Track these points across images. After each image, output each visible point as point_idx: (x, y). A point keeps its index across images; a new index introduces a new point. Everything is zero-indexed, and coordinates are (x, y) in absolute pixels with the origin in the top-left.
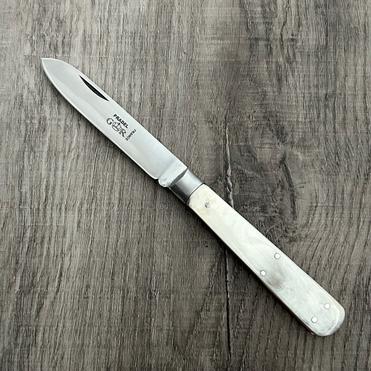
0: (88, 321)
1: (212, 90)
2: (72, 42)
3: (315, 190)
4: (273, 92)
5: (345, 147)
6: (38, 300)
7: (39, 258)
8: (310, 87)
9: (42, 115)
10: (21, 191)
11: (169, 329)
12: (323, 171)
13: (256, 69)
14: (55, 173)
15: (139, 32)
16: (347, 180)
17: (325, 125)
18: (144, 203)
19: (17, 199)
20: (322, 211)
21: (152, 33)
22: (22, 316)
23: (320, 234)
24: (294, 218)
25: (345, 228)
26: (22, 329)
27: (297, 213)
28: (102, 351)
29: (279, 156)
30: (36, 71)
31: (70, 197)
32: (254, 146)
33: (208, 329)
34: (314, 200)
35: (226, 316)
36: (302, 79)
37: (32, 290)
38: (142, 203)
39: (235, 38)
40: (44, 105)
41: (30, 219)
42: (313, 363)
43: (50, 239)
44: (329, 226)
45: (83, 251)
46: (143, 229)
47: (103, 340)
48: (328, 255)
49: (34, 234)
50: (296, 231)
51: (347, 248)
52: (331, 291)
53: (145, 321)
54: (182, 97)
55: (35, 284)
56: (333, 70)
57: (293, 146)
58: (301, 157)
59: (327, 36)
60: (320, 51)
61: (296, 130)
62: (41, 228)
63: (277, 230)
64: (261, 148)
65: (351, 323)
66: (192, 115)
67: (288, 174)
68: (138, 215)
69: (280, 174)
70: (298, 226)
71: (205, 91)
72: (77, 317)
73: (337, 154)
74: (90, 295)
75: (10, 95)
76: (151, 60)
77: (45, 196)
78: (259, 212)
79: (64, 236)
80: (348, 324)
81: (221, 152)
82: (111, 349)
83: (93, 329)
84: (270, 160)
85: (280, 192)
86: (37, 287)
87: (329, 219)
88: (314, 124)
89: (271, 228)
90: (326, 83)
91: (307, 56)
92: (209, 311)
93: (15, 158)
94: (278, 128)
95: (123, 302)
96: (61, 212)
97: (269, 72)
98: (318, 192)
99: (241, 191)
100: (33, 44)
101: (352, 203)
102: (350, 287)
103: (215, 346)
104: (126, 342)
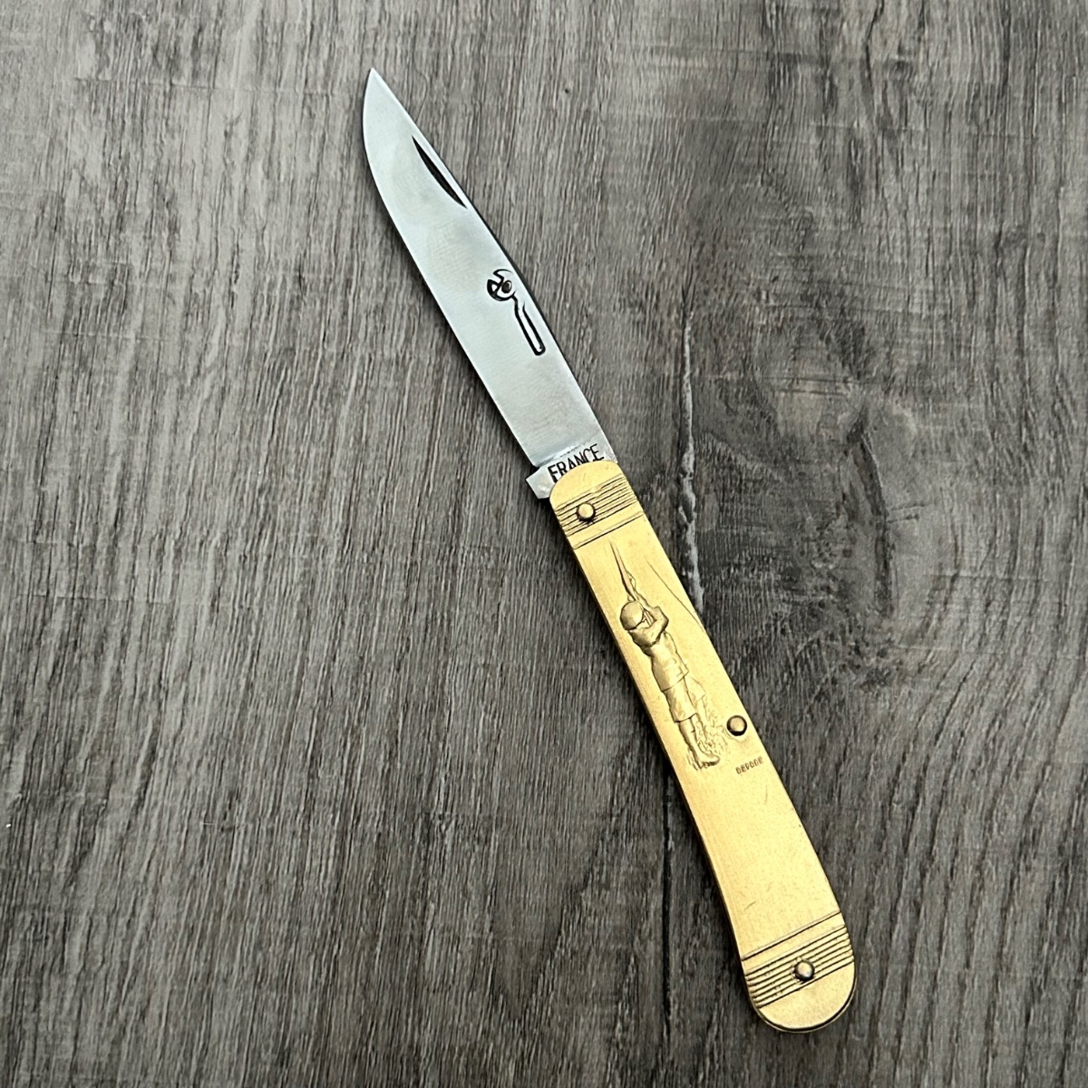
0: (228, 902)
1: (647, 206)
2: (223, 45)
3: (952, 526)
4: (836, 222)
5: (1051, 399)
6: (76, 831)
7: (86, 699)
8: (947, 212)
9: (121, 261)
10: (43, 489)
11: (480, 940)
12: (981, 472)
13: (785, 149)
14: (150, 440)
15: (429, 22)
16: (1054, 500)
17: (991, 329)
18: (420, 546)
19: (28, 516)
20: (971, 593)
21: (471, 26)
22: (24, 877)
23: (963, 664)
24: (885, 610)
25: (1043, 647)
26: (24, 919)
27: (894, 595)
28: (267, 998)
29: (844, 418)
30: (110, 127)
31: (194, 514)
32: (769, 384)
33: (602, 944)
34: (949, 559)
35: (660, 904)
36: (926, 187)
37: (61, 799)
38: (413, 544)
39: (725, 54)
40: (128, 232)
41: (66, 578)
42: (927, 1065)
43: (123, 644)
44: (992, 639)
45: (224, 685)
46: (413, 626)
47: (274, 962)
48: (984, 730)
49: (74, 624)
50: (890, 651)
51: (1045, 711)
52: (990, 842)
53: (406, 910)
54: (553, 224)
55: (72, 779)
56: (1020, 162)
57: (889, 389)
58: (913, 425)
59: (1006, 57)
60: (983, 102)
61: (900, 341)
62: (98, 606)
63: (828, 647)
64: (791, 390)
65: (1051, 944)
66: (582, 281)
67: (871, 476)
68: (399, 581)
69: (847, 473)
70: (896, 638)
71: (625, 209)
72: (195, 887)
73: (1026, 418)
74: (240, 820)
75: (25, 194)
76: (462, 109)
77: (115, 509)
78: (776, 588)
79: (168, 635)
80: (1040, 949)
81: (666, 398)
82: (298, 992)
83: (242, 929)
84: (818, 430)
85: (845, 531)
86: (77, 790)
87: (994, 618)
88: (958, 327)
89: (810, 639)
90: (998, 199)
91: (941, 118)
92: (607, 887)
93: (29, 387)
94: (847, 332)
95: (341, 846)
96: (161, 561)
97: (825, 160)
98: (963, 535)
99: (724, 522)
100: (104, 46)
101: (1067, 571)
102: (1051, 834)
103: (621, 998)
104: (345, 973)
